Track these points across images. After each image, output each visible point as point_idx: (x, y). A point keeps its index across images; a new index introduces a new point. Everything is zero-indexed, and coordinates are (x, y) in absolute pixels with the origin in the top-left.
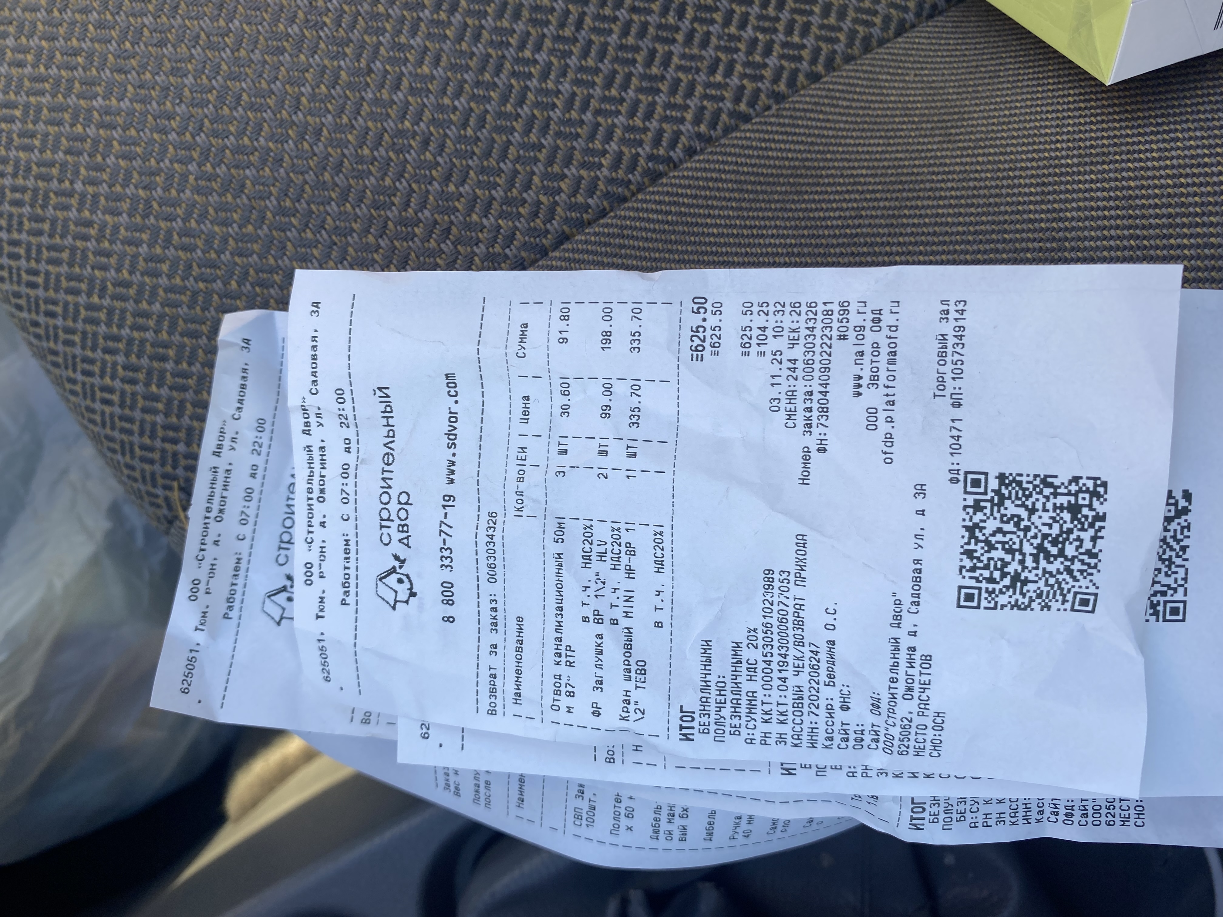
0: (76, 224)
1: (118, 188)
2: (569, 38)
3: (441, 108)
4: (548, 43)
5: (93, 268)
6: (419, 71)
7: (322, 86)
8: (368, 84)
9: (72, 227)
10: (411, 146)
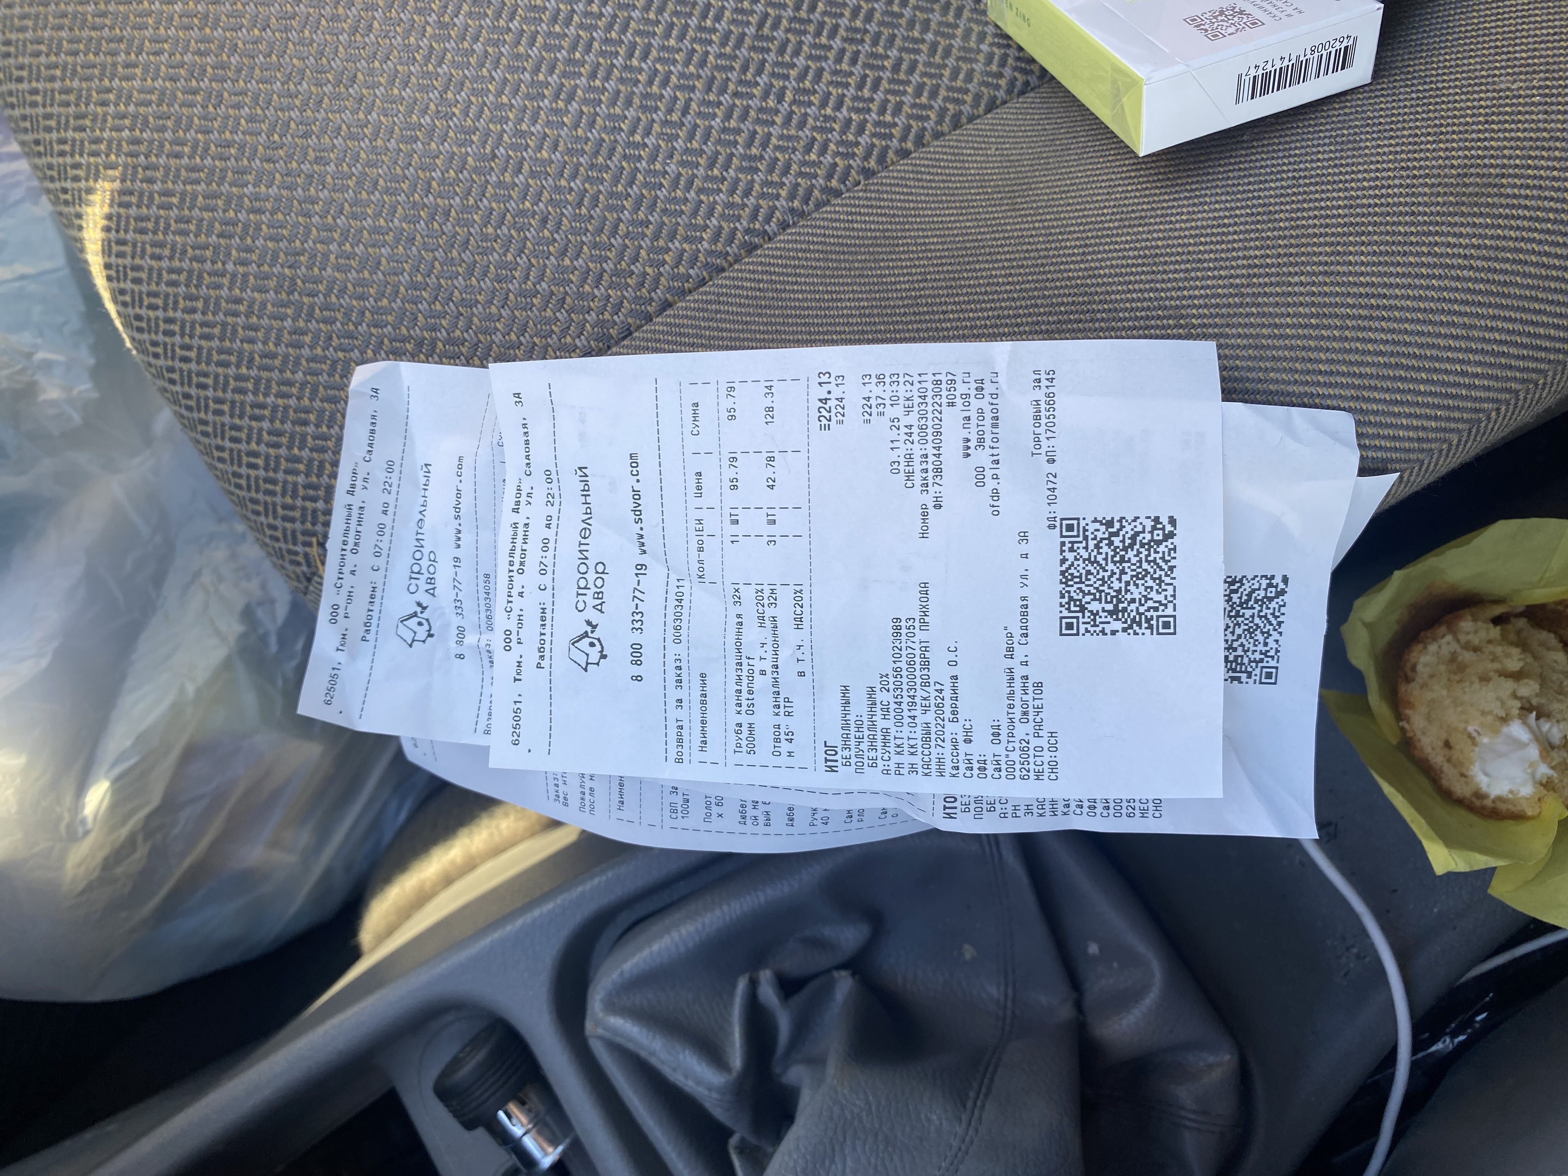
1: (266, 268)
4: (656, 127)
6: (539, 155)
7: (451, 171)
10: (530, 224)
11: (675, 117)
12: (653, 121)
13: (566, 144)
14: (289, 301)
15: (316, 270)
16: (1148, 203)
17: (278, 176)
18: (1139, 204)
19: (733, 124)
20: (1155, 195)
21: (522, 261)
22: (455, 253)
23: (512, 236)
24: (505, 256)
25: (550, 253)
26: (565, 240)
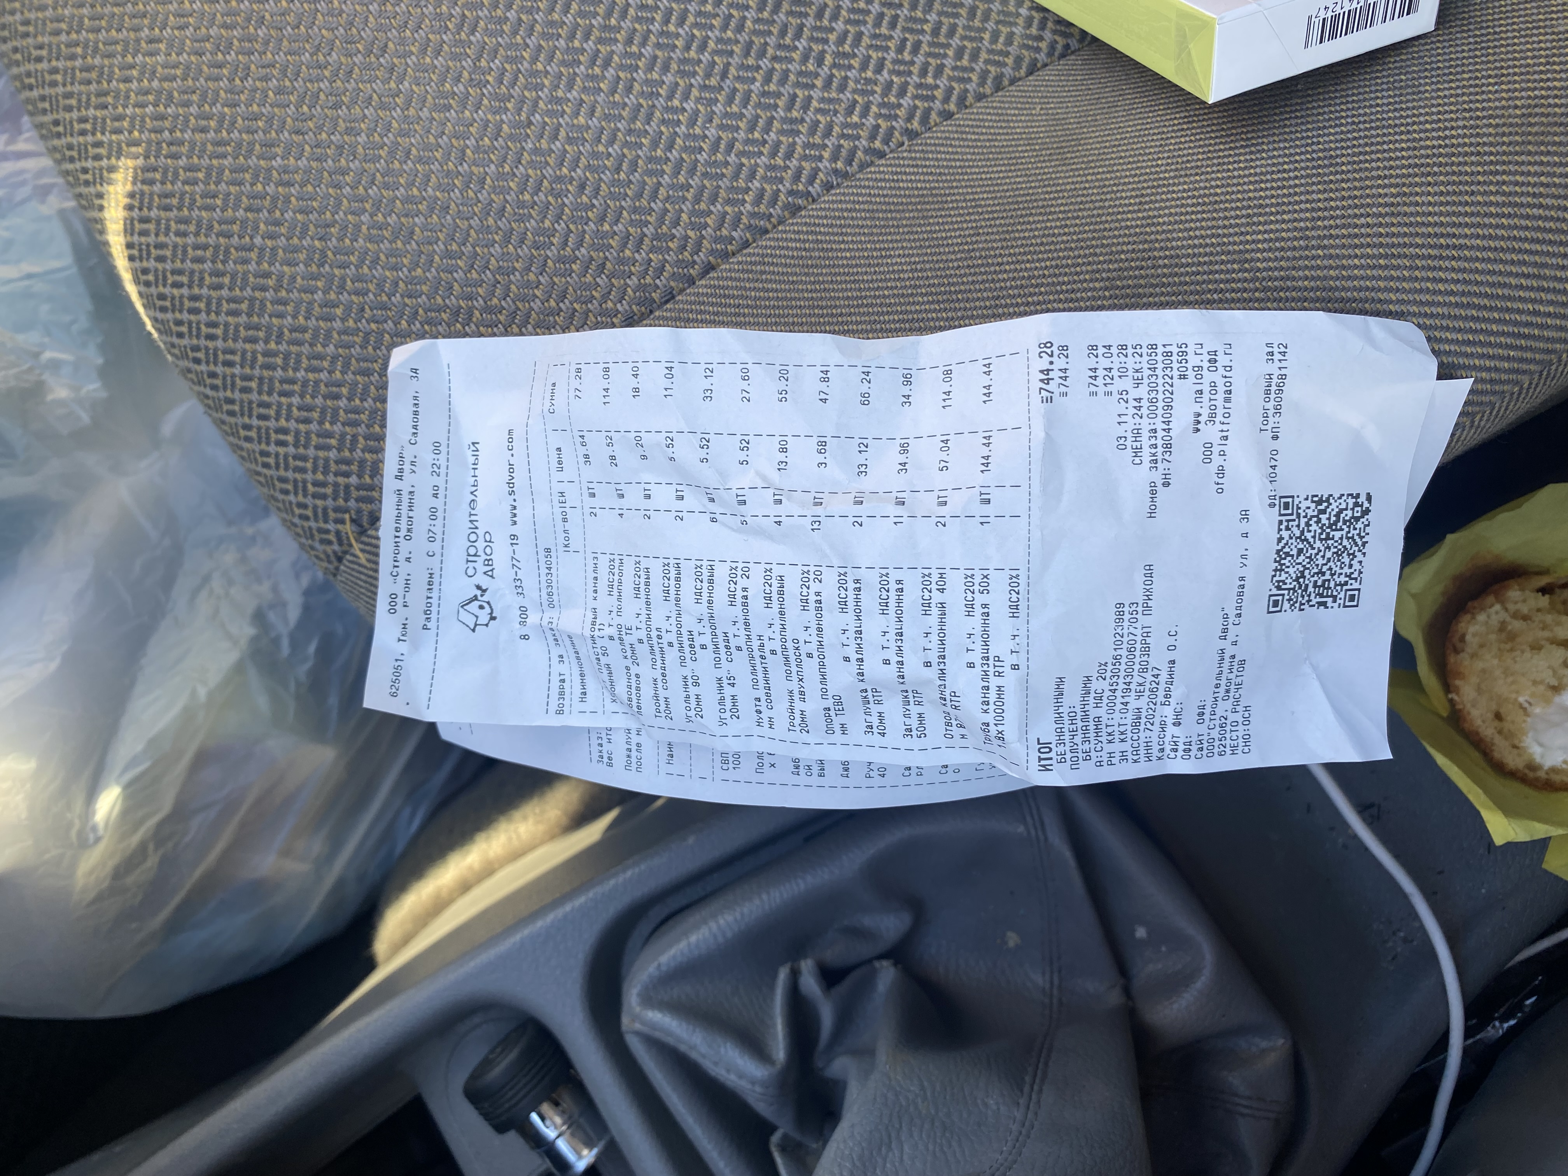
0: (255, 277)
1: (296, 241)
2: (714, 87)
3: (595, 155)
4: (695, 92)
5: (270, 316)
6: (575, 121)
7: (486, 139)
8: (528, 136)
9: (252, 279)
10: (568, 190)
11: (713, 82)
12: (691, 85)
13: (603, 110)
14: (320, 274)
15: (347, 241)
16: (1204, 153)
17: (307, 148)
18: (1193, 154)
19: (773, 87)
20: (1210, 145)
21: (561, 227)
22: (491, 221)
23: (549, 203)
24: (543, 222)
25: (589, 219)
26: (604, 206)
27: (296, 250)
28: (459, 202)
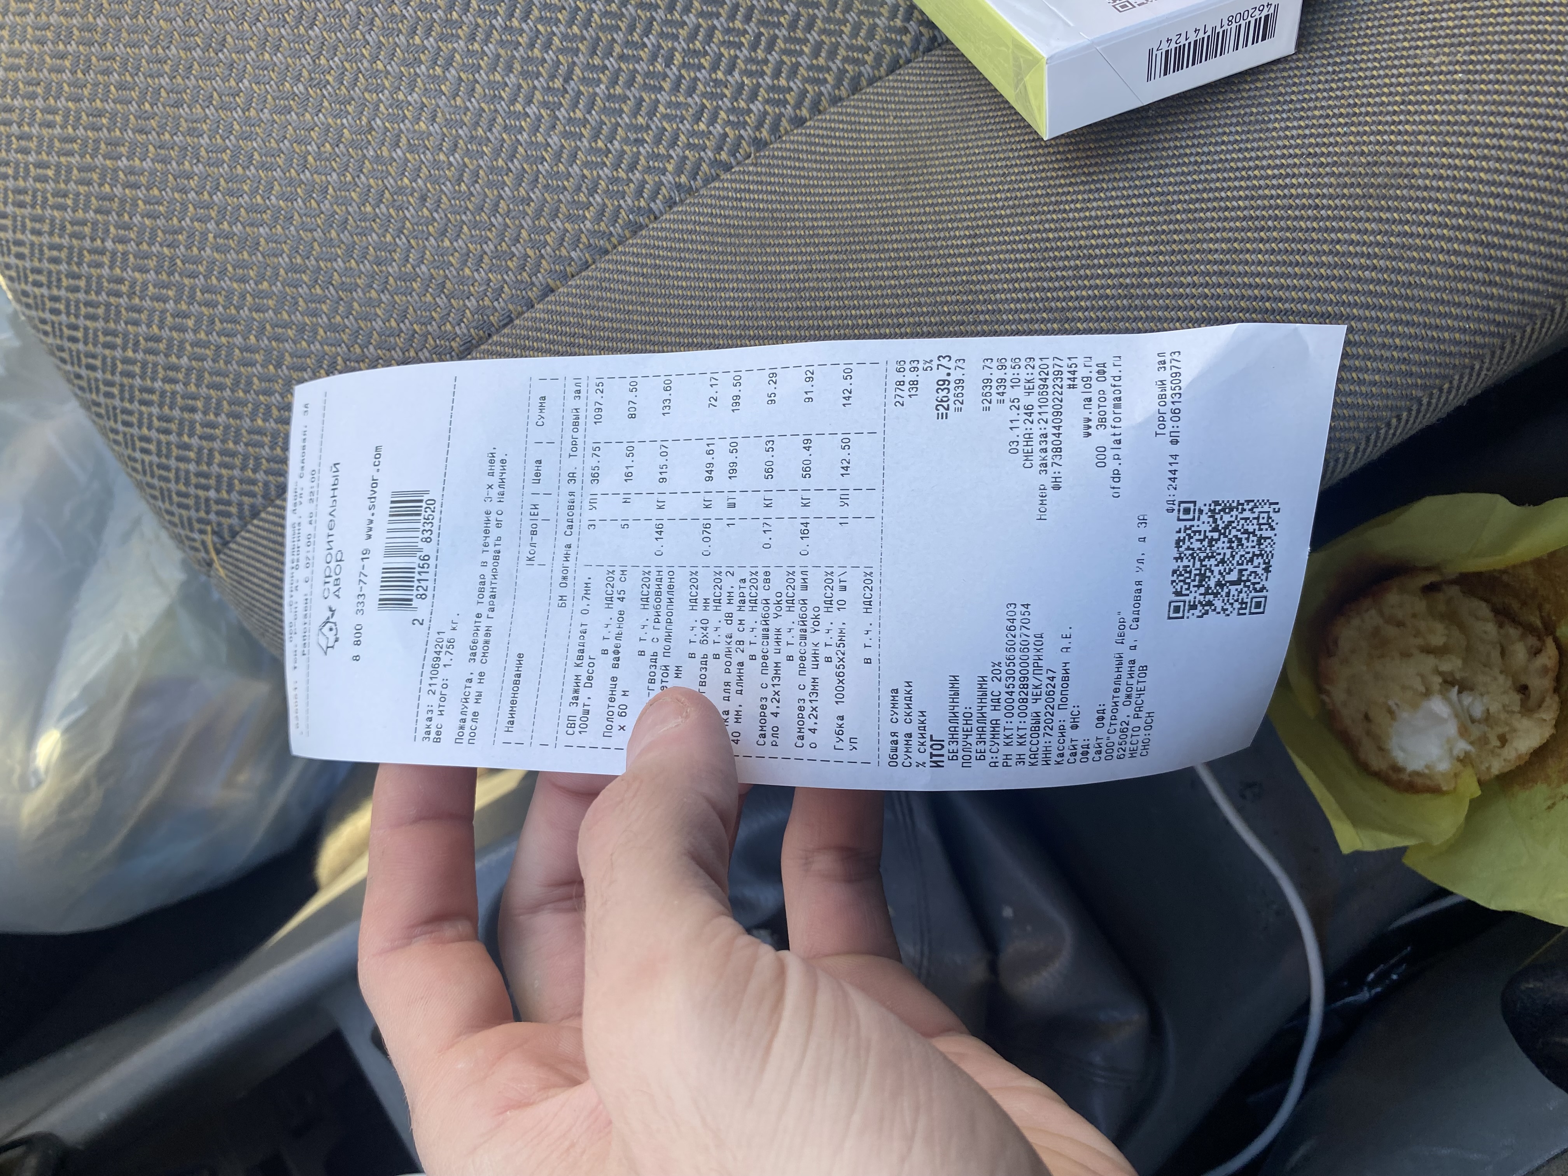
0: (109, 281)
2: (558, 90)
3: (436, 165)
4: (538, 96)
5: (126, 323)
6: (416, 128)
7: (327, 145)
8: (369, 142)
9: (106, 284)
11: (557, 84)
12: (535, 87)
13: (444, 115)
14: (170, 282)
15: (195, 249)
17: (151, 148)
19: (619, 91)
22: (333, 233)
23: (391, 216)
24: (384, 236)
25: (430, 234)
26: (444, 220)
27: (146, 256)
28: (302, 212)
